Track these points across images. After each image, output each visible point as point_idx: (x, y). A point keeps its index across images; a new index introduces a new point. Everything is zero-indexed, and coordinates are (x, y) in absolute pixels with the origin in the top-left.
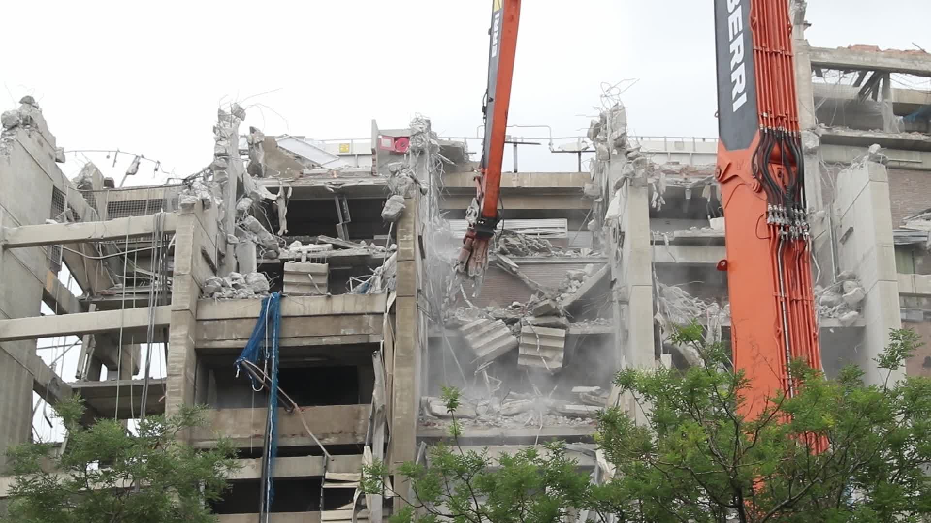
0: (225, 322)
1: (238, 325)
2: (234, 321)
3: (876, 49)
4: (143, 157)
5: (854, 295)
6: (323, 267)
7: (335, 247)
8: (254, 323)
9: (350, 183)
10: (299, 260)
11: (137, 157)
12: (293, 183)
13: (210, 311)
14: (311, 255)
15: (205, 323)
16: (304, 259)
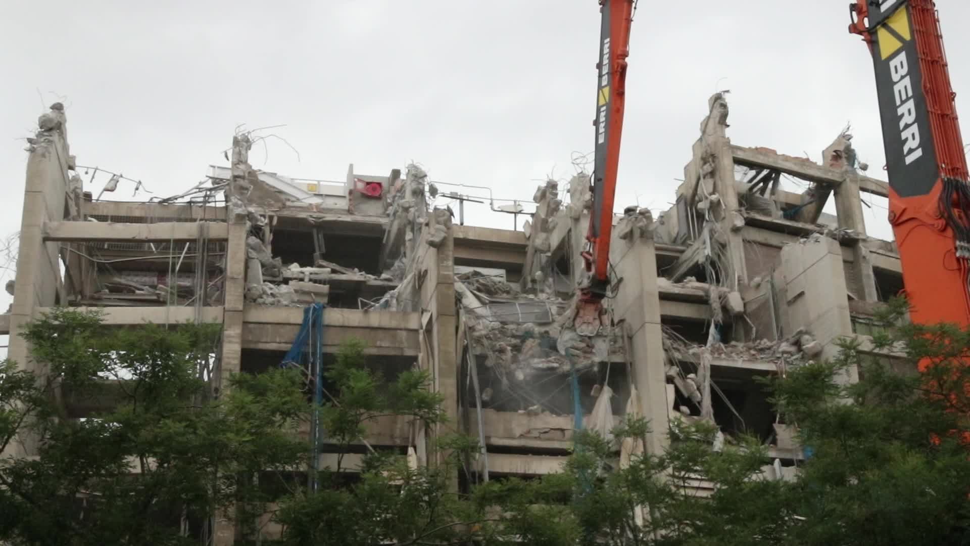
0: (269, 326)
1: (282, 330)
2: (278, 326)
3: (774, 152)
4: (121, 176)
5: (813, 347)
6: (325, 288)
7: (334, 271)
8: (296, 330)
9: (329, 217)
10: (302, 280)
11: (114, 175)
12: (278, 213)
13: (256, 315)
14: (313, 277)
15: (251, 326)
16: (307, 279)
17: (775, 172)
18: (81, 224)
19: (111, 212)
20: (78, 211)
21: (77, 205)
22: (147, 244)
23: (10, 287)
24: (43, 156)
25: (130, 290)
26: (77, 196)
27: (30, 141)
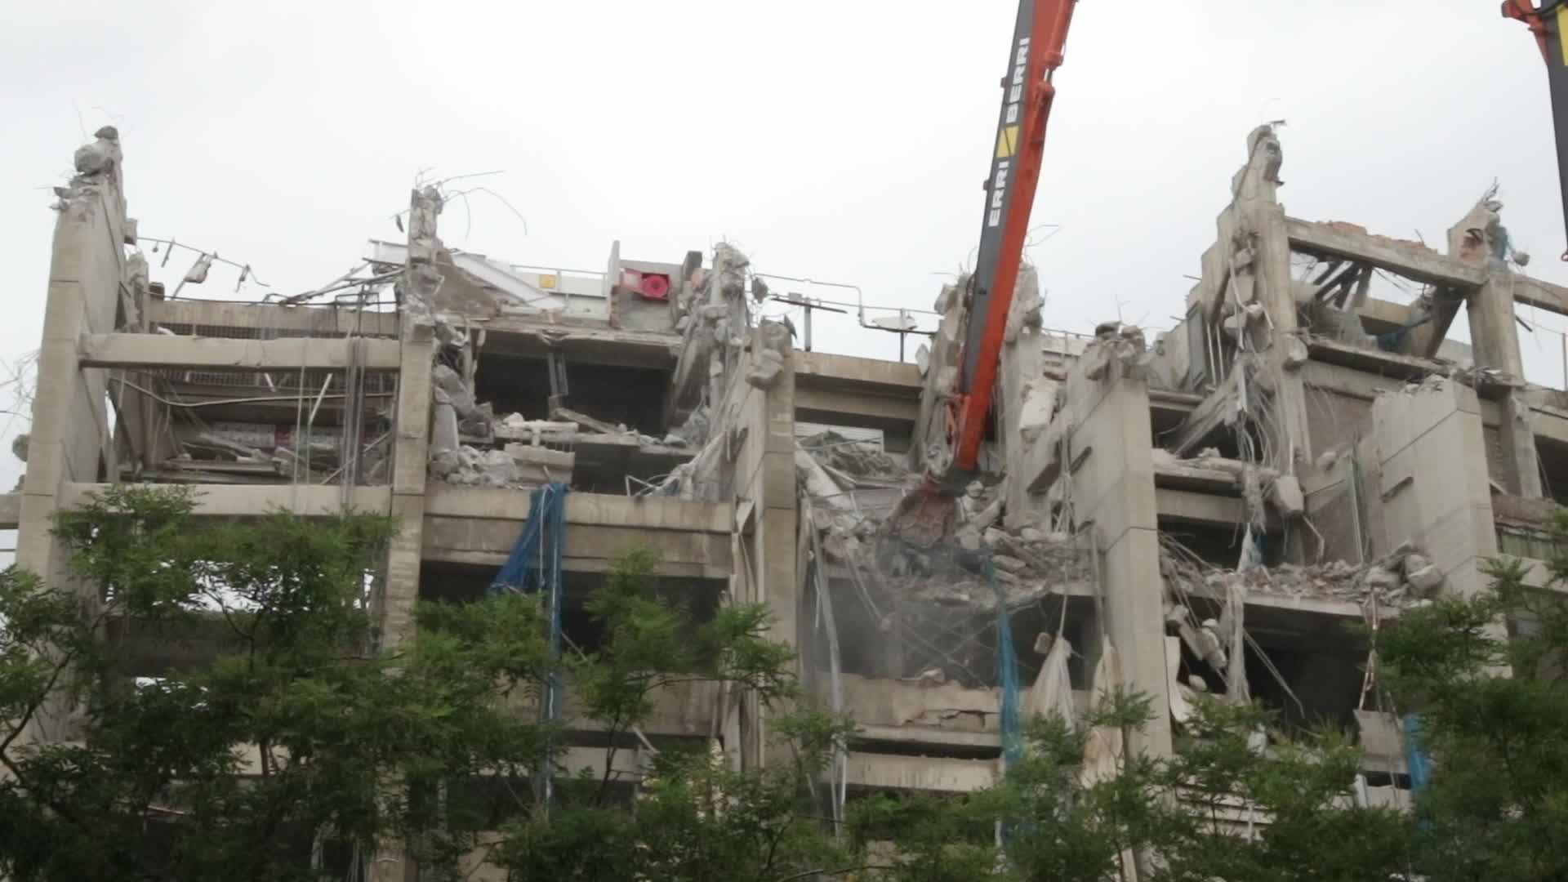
0: (470, 522)
1: (493, 529)
2: (485, 523)
3: (1361, 231)
4: (216, 257)
5: (1427, 576)
6: (568, 458)
7: (583, 428)
8: (518, 530)
9: (577, 334)
10: (527, 442)
11: (204, 255)
12: (487, 325)
13: (447, 502)
14: (547, 437)
15: (437, 521)
16: (536, 441)
17: (1363, 266)
18: (145, 337)
19: (198, 319)
20: (140, 317)
21: (139, 305)
22: (258, 376)
23: (21, 447)
24: (82, 218)
25: (229, 456)
26: (139, 290)
27: (59, 191)
